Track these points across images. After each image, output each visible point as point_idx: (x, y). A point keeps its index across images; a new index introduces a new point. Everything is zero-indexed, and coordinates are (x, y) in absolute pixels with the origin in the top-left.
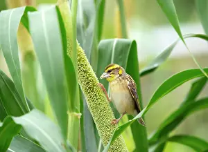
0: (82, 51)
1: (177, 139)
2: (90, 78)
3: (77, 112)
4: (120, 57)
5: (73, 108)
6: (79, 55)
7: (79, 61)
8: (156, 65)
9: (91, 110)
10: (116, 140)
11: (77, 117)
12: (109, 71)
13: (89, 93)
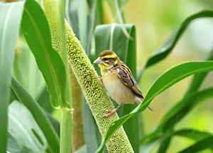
2: (88, 71)
3: (69, 107)
4: (120, 43)
12: (106, 59)
13: (87, 87)
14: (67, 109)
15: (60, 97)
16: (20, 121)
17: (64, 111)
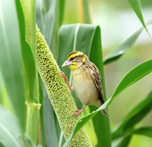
0: (43, 37)
1: (143, 131)
2: (51, 66)
3: (36, 102)
4: (83, 44)
5: (32, 98)
6: (39, 42)
7: (39, 47)
8: (121, 52)
9: (52, 101)
10: (79, 133)
11: (36, 108)
12: (72, 59)
13: (50, 82)
14: (35, 104)
17: (31, 106)
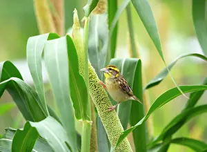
0: (94, 70)
3: (89, 119)
4: (129, 73)
5: (85, 117)
6: (90, 73)
8: (160, 79)
10: (122, 143)
12: (110, 69)
13: (100, 104)
14: (88, 121)
15: (82, 112)
16: (55, 133)
17: (85, 123)
